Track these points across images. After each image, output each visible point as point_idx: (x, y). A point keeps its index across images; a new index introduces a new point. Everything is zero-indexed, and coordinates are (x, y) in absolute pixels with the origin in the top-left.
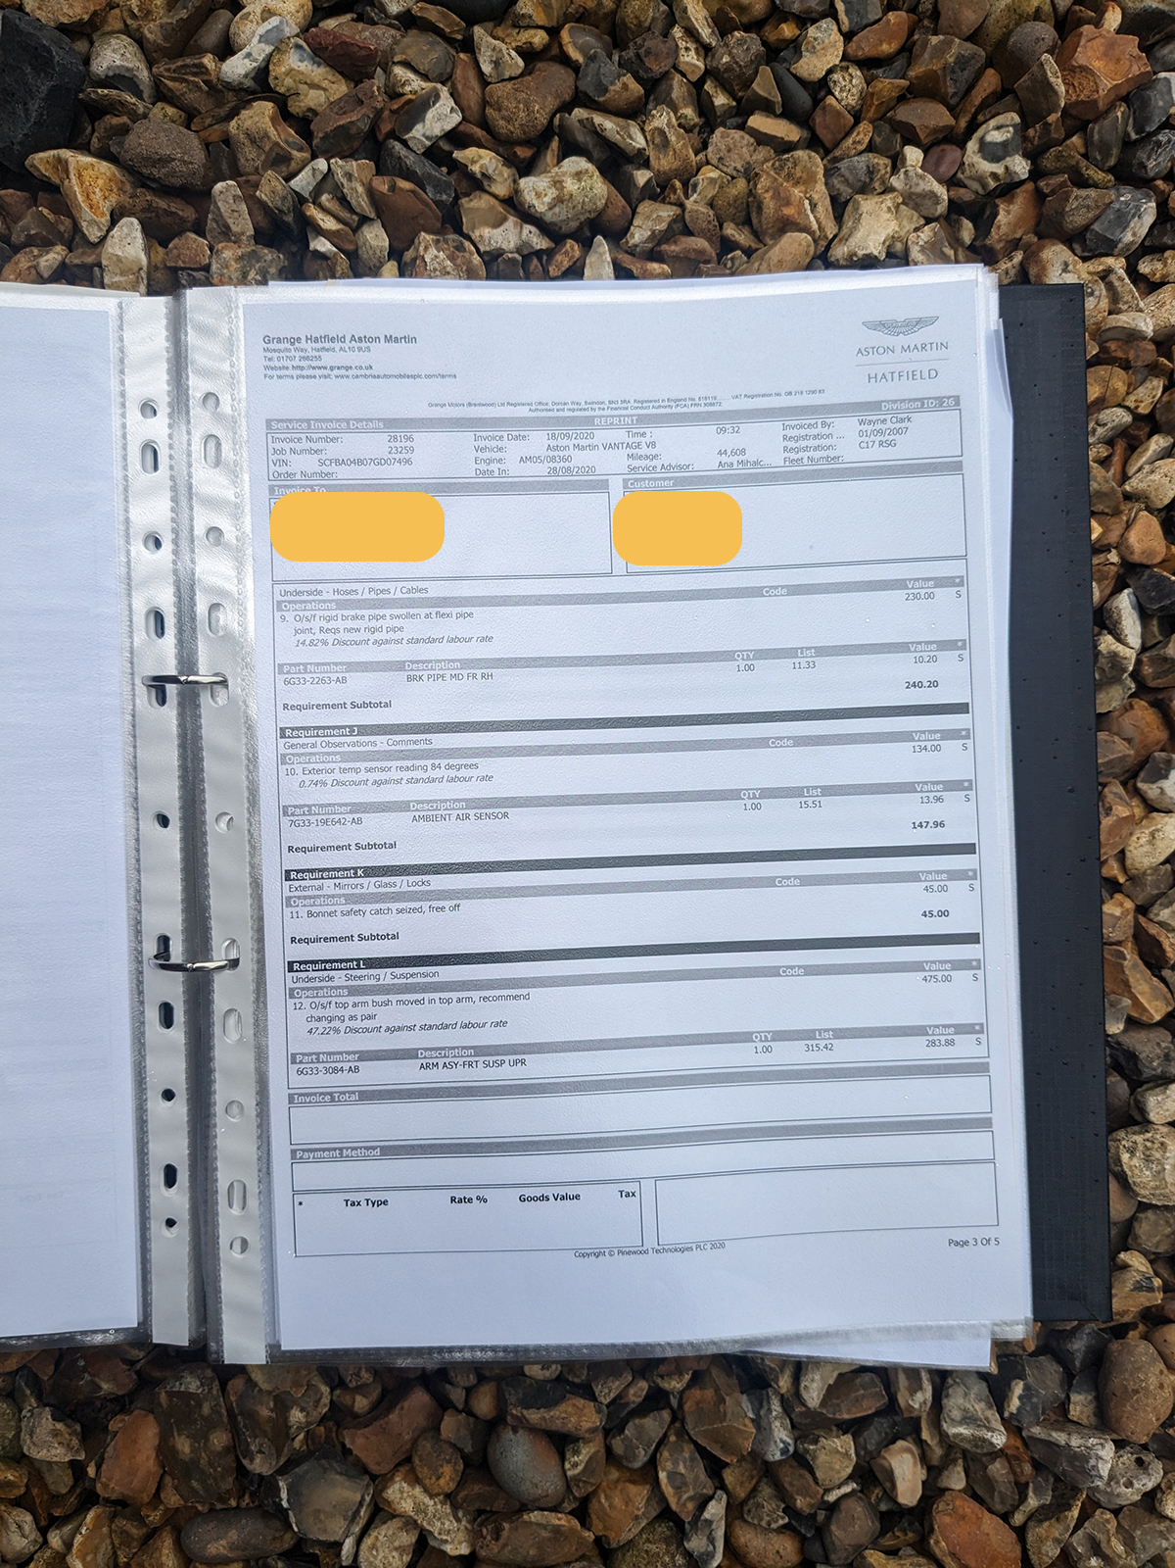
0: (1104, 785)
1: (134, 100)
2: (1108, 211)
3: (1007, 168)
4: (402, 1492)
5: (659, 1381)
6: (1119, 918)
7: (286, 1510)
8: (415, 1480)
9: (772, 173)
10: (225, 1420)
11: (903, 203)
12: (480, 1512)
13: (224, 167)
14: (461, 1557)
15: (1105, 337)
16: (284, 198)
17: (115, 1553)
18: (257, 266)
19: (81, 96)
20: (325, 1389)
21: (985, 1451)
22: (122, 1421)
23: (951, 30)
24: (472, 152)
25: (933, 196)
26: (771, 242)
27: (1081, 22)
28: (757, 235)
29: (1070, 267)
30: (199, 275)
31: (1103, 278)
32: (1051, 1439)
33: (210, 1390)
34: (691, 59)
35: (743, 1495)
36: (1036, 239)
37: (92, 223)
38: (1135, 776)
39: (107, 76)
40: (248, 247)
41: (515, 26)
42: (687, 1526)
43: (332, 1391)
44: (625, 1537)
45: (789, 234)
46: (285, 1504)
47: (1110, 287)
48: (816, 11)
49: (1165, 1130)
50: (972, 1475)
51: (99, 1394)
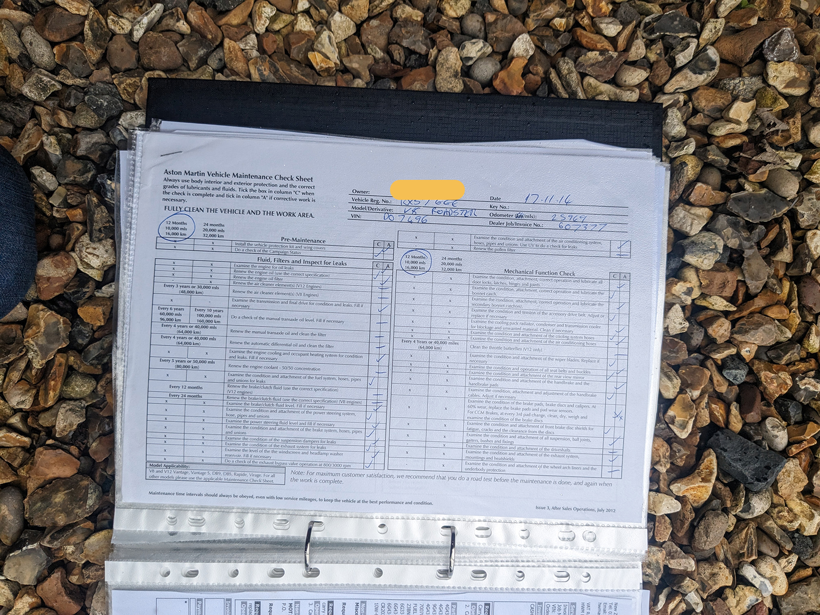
4: (26, 602)
8: (33, 608)
19: (742, 487)
20: (83, 562)
22: (75, 453)
39: (750, 502)
40: (663, 566)
46: (24, 548)
51: (91, 441)
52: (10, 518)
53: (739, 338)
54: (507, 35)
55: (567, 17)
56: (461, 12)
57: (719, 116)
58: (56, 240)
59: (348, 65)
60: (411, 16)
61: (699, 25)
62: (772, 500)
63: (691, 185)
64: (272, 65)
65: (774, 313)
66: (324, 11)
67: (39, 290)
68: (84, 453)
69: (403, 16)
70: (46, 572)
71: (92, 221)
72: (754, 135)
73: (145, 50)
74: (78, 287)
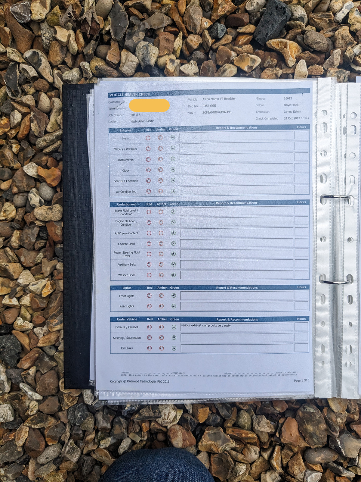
1: (304, 25)
7: (340, 448)
10: (324, 420)
17: (282, 460)
19: (289, 23)
20: (347, 413)
33: (318, 411)
37: (292, 61)
39: (297, 18)
40: (338, 69)
51: (276, 411)
52: (323, 455)
53: (199, 29)
54: (25, 179)
55: (11, 143)
56: (13, 208)
57: (66, 48)
58: (161, 437)
59: (48, 273)
60: (17, 237)
61: (11, 63)
62: (296, 4)
63: (108, 63)
64: (51, 318)
65: (183, 9)
66: (18, 289)
67: (191, 446)
68: (283, 415)
69: (18, 242)
70: (353, 434)
71: (149, 417)
72: (76, 26)
73: (47, 392)
74: (187, 423)
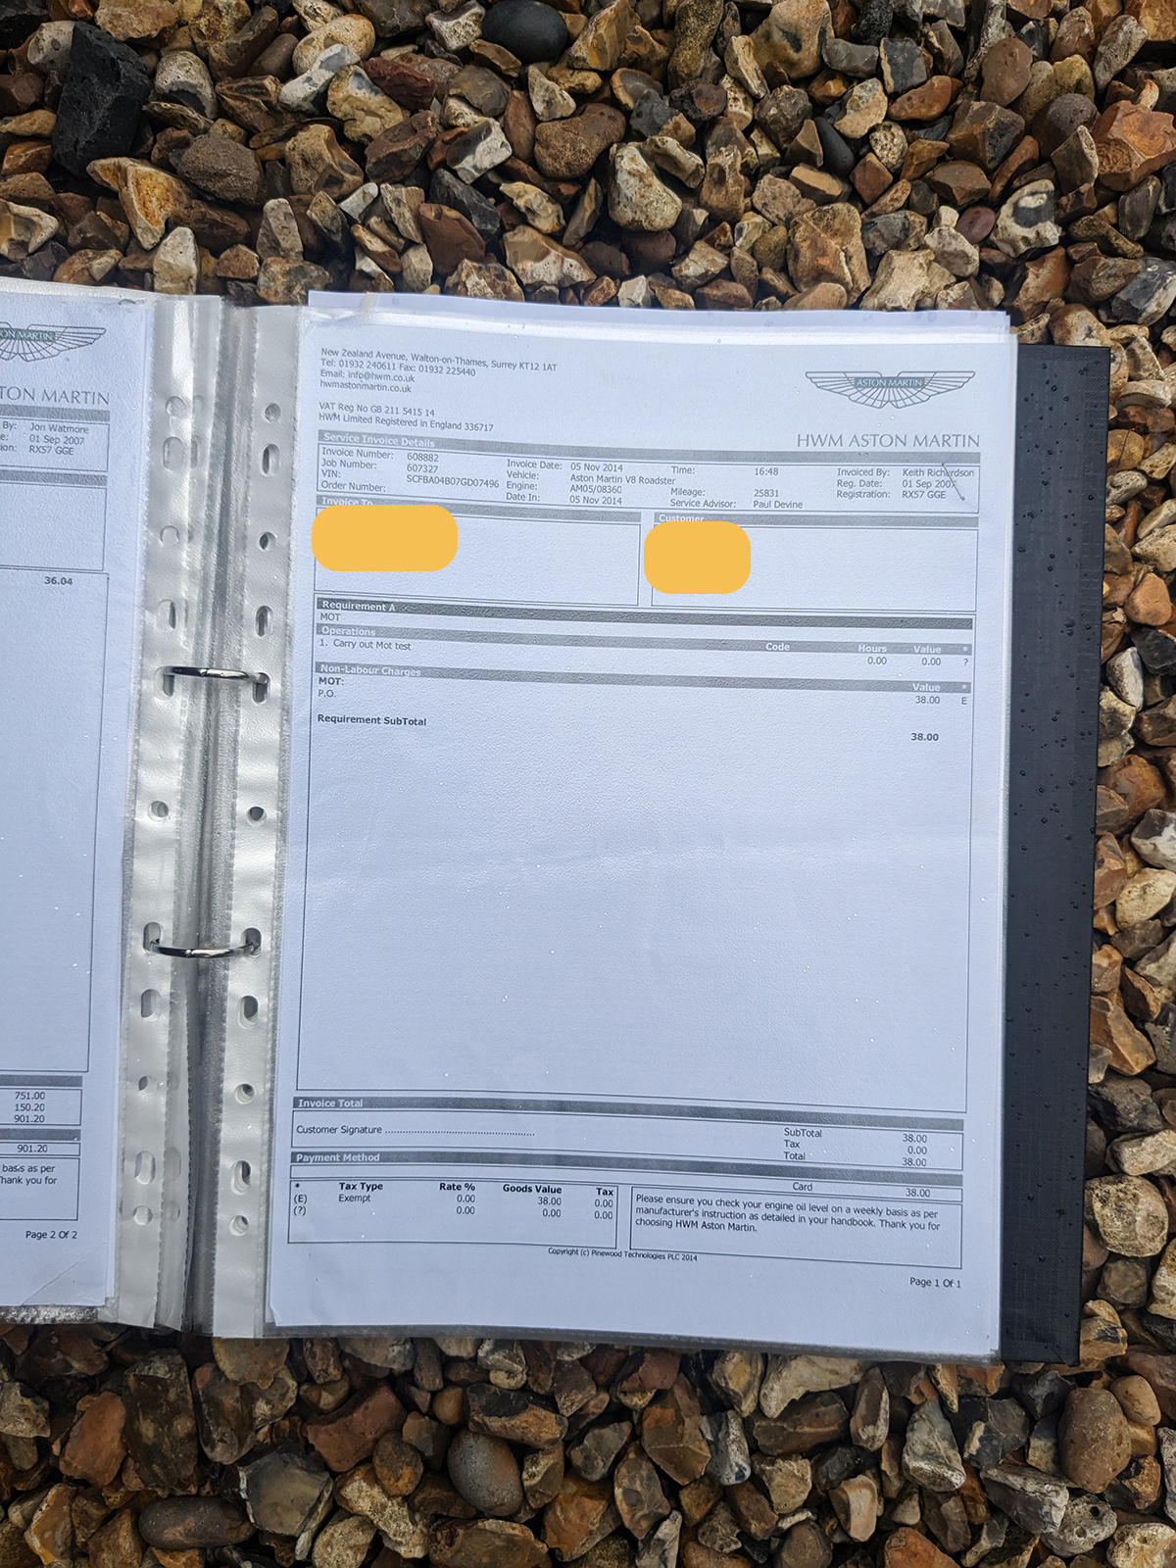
0: (1099, 838)
1: (195, 115)
2: (1135, 281)
3: (1038, 233)
4: (360, 1491)
5: (621, 1396)
6: (1106, 969)
7: (245, 1500)
8: (374, 1480)
9: (811, 223)
10: (191, 1407)
11: (934, 260)
12: (437, 1517)
13: (279, 185)
14: (414, 1560)
15: (1124, 403)
16: (333, 219)
17: (73, 1533)
18: (303, 281)
19: (145, 108)
20: (292, 1383)
21: (942, 1489)
22: (89, 1401)
23: (992, 97)
24: (519, 186)
25: (965, 255)
26: (805, 290)
27: (1118, 97)
28: (792, 281)
29: (1094, 333)
30: (247, 286)
31: (1125, 346)
32: (1007, 1482)
33: (178, 1375)
34: (739, 109)
35: (698, 1517)
36: (1063, 303)
37: (147, 230)
38: (1130, 831)
39: (171, 91)
40: (296, 262)
41: (570, 67)
42: (640, 1544)
43: (299, 1386)
44: (578, 1551)
45: (823, 284)
46: (244, 1495)
47: (1132, 354)
48: (863, 72)
49: (1138, 1182)
50: (927, 1512)
51: (69, 1372)
52: (191, 1522)
